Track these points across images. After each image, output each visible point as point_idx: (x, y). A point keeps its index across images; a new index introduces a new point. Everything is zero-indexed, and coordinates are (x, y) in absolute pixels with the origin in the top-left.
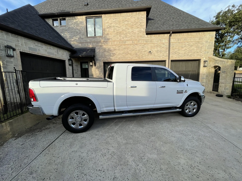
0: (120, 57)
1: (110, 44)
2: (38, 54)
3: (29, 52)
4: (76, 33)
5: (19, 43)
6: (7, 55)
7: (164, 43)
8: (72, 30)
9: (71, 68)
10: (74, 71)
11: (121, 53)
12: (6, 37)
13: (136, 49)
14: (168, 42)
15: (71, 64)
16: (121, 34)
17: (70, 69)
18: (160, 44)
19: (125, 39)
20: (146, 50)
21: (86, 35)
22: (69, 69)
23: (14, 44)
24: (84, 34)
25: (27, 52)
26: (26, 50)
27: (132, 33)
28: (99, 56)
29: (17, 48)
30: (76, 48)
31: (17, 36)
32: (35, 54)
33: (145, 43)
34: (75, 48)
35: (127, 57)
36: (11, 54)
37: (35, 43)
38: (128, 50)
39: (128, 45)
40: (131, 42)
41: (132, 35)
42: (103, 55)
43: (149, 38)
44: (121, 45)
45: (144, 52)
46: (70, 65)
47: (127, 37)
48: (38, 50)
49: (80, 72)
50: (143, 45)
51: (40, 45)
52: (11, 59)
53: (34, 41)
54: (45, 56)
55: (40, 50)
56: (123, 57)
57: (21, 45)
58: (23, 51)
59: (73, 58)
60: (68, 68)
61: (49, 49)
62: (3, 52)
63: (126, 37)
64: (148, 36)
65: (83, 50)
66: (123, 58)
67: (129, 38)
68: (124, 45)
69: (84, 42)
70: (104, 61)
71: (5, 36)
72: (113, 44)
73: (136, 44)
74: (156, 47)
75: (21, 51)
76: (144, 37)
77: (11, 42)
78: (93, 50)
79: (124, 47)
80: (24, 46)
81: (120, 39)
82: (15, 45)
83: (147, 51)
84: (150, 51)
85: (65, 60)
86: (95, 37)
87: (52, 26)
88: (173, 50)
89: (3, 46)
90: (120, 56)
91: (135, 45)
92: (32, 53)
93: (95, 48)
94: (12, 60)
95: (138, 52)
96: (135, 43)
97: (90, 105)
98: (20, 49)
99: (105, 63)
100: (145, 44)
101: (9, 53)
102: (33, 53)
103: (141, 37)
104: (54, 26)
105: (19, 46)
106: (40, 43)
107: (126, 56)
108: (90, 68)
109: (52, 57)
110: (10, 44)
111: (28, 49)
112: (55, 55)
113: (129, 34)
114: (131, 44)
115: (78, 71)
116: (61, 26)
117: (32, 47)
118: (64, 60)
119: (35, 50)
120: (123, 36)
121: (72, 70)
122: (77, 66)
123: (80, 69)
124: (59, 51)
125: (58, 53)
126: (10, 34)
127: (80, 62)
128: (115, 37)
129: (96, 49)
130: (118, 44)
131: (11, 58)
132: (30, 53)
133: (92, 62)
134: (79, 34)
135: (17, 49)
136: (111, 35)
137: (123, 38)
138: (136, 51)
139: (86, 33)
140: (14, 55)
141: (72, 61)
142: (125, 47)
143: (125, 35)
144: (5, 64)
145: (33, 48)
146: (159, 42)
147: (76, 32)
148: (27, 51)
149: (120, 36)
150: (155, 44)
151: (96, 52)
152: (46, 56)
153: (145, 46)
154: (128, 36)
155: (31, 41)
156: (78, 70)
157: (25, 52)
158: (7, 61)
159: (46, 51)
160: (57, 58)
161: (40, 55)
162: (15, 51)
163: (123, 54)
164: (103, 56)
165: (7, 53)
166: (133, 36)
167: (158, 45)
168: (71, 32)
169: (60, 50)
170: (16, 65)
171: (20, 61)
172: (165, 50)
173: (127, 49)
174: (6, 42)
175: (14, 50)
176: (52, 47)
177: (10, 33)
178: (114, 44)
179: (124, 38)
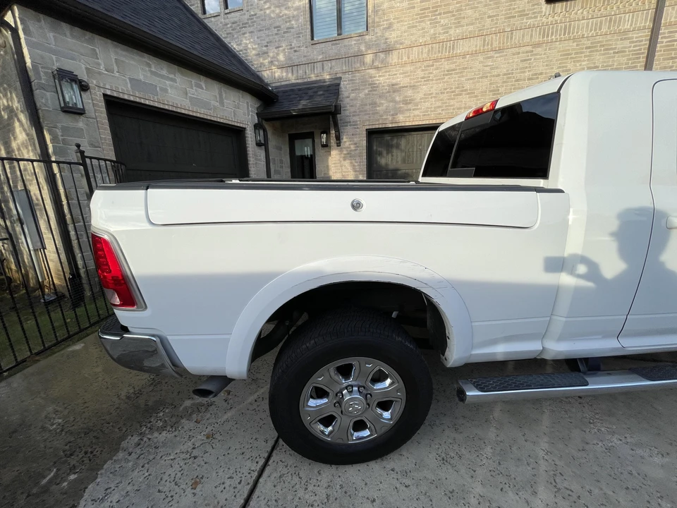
0: (428, 108)
1: (395, 60)
2: (162, 106)
3: (132, 99)
4: (275, 31)
5: (99, 64)
6: (63, 105)
7: (626, 32)
8: (262, 20)
9: (261, 153)
10: (271, 164)
11: (433, 91)
12: (55, 40)
13: (495, 72)
14: (649, 24)
15: (263, 142)
16: (440, 14)
17: (260, 160)
18: (609, 37)
19: (454, 32)
20: (541, 69)
21: (309, 37)
22: (256, 159)
23: (83, 66)
24: (301, 33)
25: (126, 97)
26: (122, 89)
27: (486, 5)
28: (352, 109)
29: (95, 82)
30: (277, 87)
31: (88, 35)
32: (152, 104)
33: (536, 39)
34: (274, 85)
35: (457, 105)
36: (76, 104)
37: (149, 65)
38: (463, 79)
39: (464, 56)
40: (479, 41)
41: (485, 14)
42: (366, 105)
43: (556, 18)
44: (436, 60)
45: (529, 79)
46: (259, 144)
47: (464, 22)
48: (162, 89)
49: (289, 170)
50: (527, 52)
51: (164, 72)
52: (77, 121)
53: (147, 58)
54: (183, 112)
55: (165, 91)
56: (439, 107)
57: (106, 70)
58: (115, 94)
59: (267, 120)
60: (255, 155)
61: (194, 88)
62: (48, 94)
63: (458, 25)
64: (554, 9)
65: (300, 90)
66: (439, 111)
67: (471, 28)
68: (448, 58)
69: (304, 60)
70: (371, 127)
71: (51, 35)
72: (405, 58)
73: (500, 50)
74: (587, 52)
75: (109, 93)
76: (534, 13)
77: (73, 59)
78: (333, 89)
79: (447, 67)
80: (117, 74)
81: (434, 37)
82: (86, 68)
83: (541, 74)
84: (557, 71)
85: (244, 126)
86: (340, 37)
87: (201, 16)
88: (668, 59)
89: (46, 73)
90: (428, 105)
91: (492, 54)
92: (142, 101)
93: (340, 78)
94: (81, 123)
95: (504, 82)
96: (496, 44)
97: (394, 314)
98: (105, 84)
99: (372, 134)
100: (538, 45)
101: (67, 99)
102: (147, 102)
103: (523, 14)
104: (205, 16)
105: (100, 73)
106: (164, 64)
107: (452, 102)
108: (320, 153)
109: (205, 117)
110: (68, 65)
111: (129, 85)
112: (215, 108)
113: (470, 12)
114: (476, 53)
115: (282, 167)
116: (227, 11)
117: (141, 77)
118: (241, 125)
119: (152, 88)
120: (446, 21)
121: (265, 163)
122: (279, 149)
123: (287, 160)
124: (224, 95)
125: (222, 103)
126: (65, 27)
127: (289, 134)
128: (414, 30)
129: (341, 86)
130: (425, 55)
131: (77, 117)
132: (138, 100)
133: (327, 132)
134: (286, 35)
135: (93, 83)
136: (398, 22)
137: (446, 29)
138: (497, 78)
139: (309, 27)
140: (86, 107)
141: (265, 131)
142: (453, 66)
143: (454, 16)
144: (61, 138)
145: (145, 83)
146: (604, 30)
147: (275, 28)
148: (127, 92)
149: (434, 23)
150: (584, 41)
151: (341, 96)
152: (186, 112)
153: (536, 55)
154: (466, 21)
155: (137, 58)
156: (281, 161)
157: (121, 96)
158: (65, 129)
159: (186, 94)
160: (222, 121)
161: (166, 107)
162: (88, 93)
163: (442, 96)
164: (368, 107)
165: (61, 98)
166: (489, 17)
167: (599, 42)
168: (260, 30)
169: (228, 91)
170: (96, 145)
171: (105, 129)
172: (626, 64)
173: (457, 74)
174: (54, 57)
175: (84, 87)
176: (203, 81)
177: (63, 24)
178: (409, 58)
179: (450, 28)
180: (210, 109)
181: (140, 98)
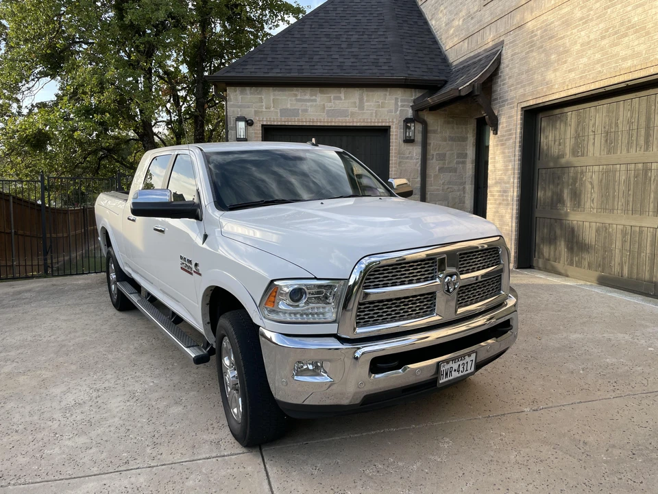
2: (300, 124)
3: (279, 124)
5: (262, 106)
12: (242, 99)
15: (414, 137)
22: (402, 158)
25: (275, 123)
26: (273, 118)
29: (258, 118)
30: (456, 66)
31: (259, 90)
34: (454, 63)
37: (296, 95)
42: (523, 73)
46: (410, 141)
48: (303, 110)
51: (307, 96)
53: (296, 91)
54: (319, 124)
55: (306, 111)
57: (266, 109)
58: (269, 123)
59: (429, 111)
60: (401, 153)
61: (332, 101)
65: (468, 65)
69: (477, 27)
70: (526, 104)
75: (265, 123)
77: (248, 108)
80: (272, 109)
82: (255, 111)
92: (287, 124)
93: (503, 42)
98: (264, 118)
102: (291, 124)
105: (262, 112)
106: (309, 91)
109: (341, 124)
110: (246, 112)
111: (279, 114)
112: (353, 114)
117: (289, 106)
118: (384, 124)
119: (295, 112)
123: (471, 152)
124: (365, 99)
125: (361, 107)
127: (477, 120)
129: (504, 51)
132: (283, 123)
135: (256, 119)
141: (424, 124)
145: (291, 110)
148: (277, 119)
152: (322, 124)
155: (288, 93)
157: (273, 123)
159: (324, 108)
161: (305, 124)
162: (252, 126)
169: (370, 93)
175: (250, 124)
176: (343, 93)
177: (247, 89)
180: (347, 116)
181: (285, 122)
